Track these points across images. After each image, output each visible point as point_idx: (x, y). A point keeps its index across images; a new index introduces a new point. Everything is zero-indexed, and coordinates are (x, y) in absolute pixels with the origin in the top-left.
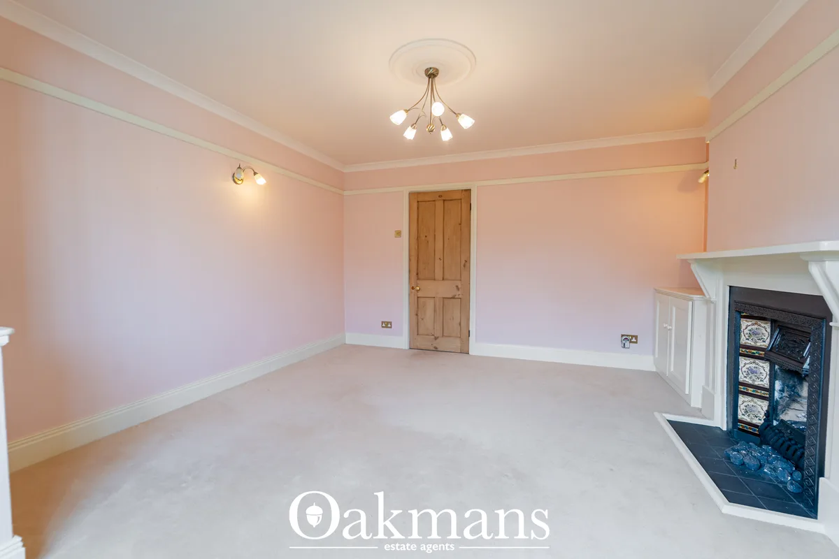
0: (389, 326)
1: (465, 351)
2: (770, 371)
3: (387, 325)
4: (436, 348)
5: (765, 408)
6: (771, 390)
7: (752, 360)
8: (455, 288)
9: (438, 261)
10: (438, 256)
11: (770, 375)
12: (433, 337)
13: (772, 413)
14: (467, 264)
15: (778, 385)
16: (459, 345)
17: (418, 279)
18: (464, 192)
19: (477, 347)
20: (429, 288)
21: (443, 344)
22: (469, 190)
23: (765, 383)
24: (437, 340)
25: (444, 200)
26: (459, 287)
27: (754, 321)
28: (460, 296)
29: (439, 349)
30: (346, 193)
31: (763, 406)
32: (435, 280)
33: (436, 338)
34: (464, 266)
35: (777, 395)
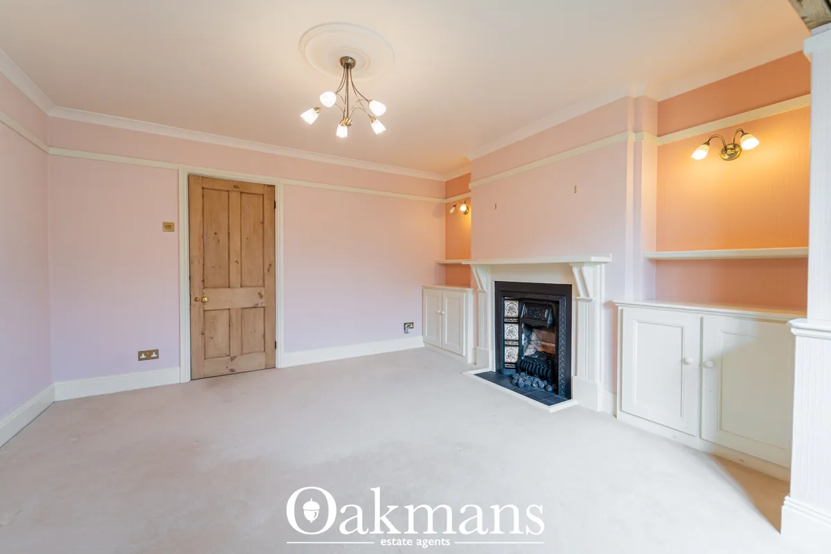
0: (154, 355)
1: (271, 366)
2: (519, 329)
3: (148, 355)
4: (232, 370)
5: (517, 352)
6: (520, 340)
7: (510, 325)
8: (258, 295)
9: (233, 266)
10: (234, 258)
11: (519, 332)
12: (229, 357)
13: (521, 353)
14: (272, 268)
15: (523, 336)
16: (264, 360)
17: (204, 288)
18: (266, 188)
19: (286, 358)
20: (220, 299)
21: (242, 363)
22: (273, 187)
23: (516, 337)
24: (235, 361)
25: (241, 193)
26: (263, 293)
27: (511, 302)
28: (264, 305)
29: (238, 371)
30: (52, 151)
31: (516, 350)
32: (229, 287)
33: (232, 359)
34: (268, 270)
35: (523, 342)
